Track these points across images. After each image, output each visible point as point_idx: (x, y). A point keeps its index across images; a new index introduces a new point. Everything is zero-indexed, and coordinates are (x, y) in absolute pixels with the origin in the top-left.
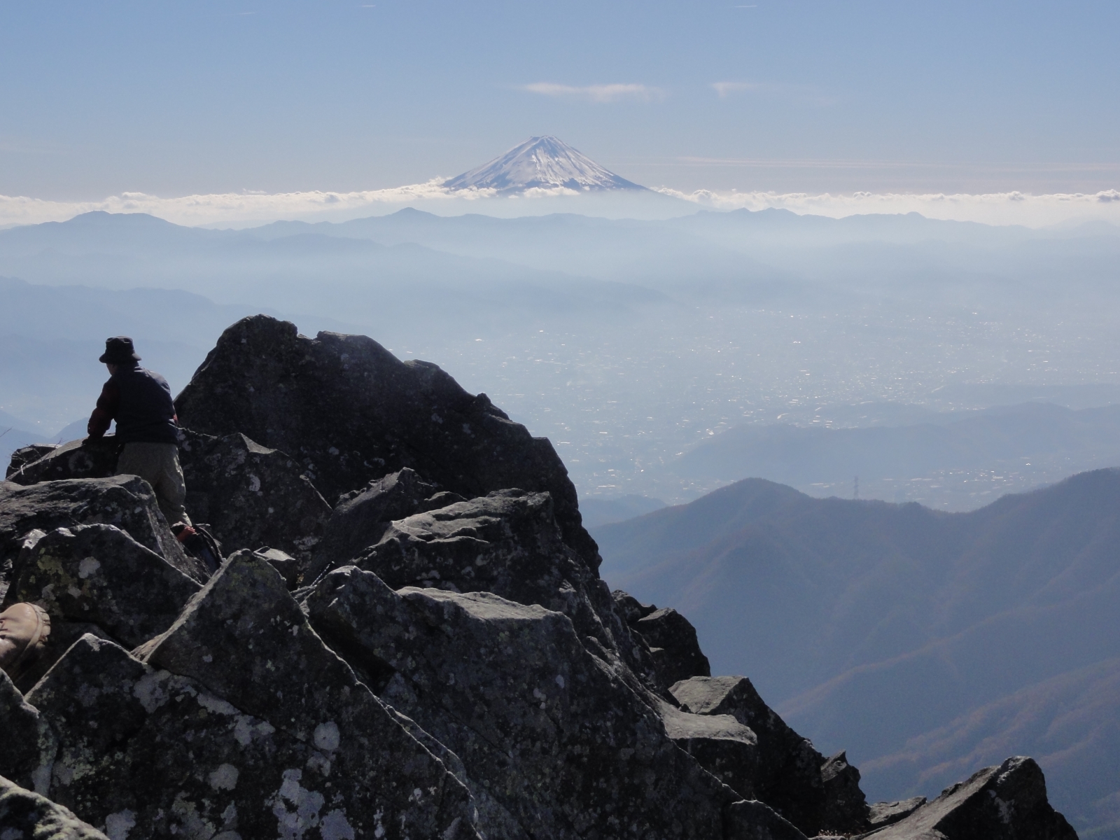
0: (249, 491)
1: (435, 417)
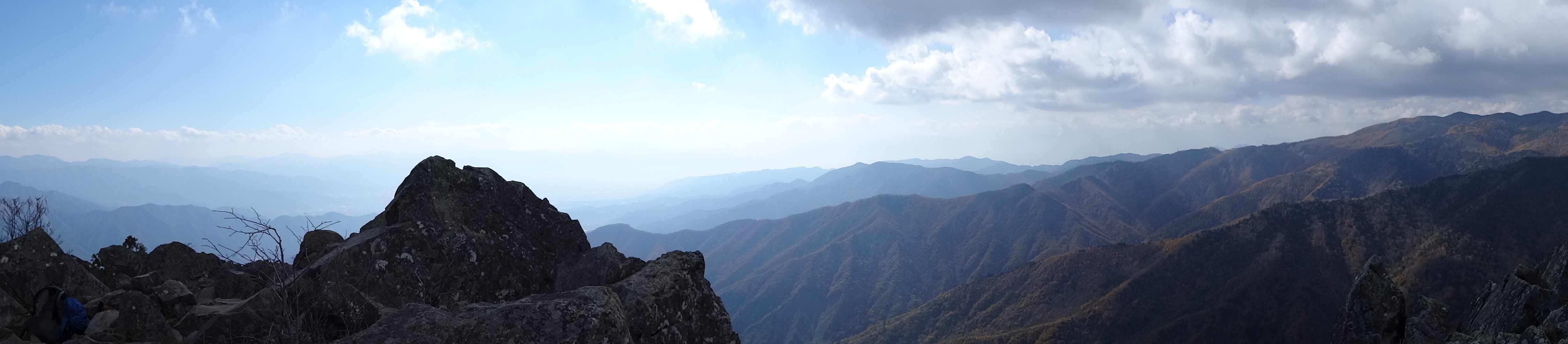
0: (470, 262)
1: (527, 211)
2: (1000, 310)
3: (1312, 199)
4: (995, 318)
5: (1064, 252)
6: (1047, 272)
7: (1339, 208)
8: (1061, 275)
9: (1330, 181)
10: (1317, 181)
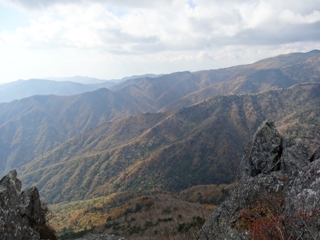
2: (97, 143)
3: (232, 94)
4: (95, 147)
5: (124, 117)
6: (117, 126)
7: (245, 98)
8: (122, 127)
9: (241, 86)
10: (235, 86)
